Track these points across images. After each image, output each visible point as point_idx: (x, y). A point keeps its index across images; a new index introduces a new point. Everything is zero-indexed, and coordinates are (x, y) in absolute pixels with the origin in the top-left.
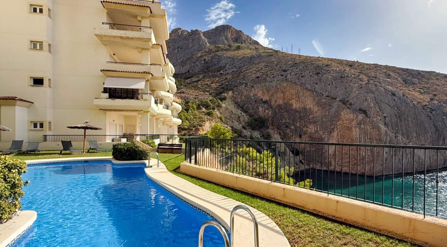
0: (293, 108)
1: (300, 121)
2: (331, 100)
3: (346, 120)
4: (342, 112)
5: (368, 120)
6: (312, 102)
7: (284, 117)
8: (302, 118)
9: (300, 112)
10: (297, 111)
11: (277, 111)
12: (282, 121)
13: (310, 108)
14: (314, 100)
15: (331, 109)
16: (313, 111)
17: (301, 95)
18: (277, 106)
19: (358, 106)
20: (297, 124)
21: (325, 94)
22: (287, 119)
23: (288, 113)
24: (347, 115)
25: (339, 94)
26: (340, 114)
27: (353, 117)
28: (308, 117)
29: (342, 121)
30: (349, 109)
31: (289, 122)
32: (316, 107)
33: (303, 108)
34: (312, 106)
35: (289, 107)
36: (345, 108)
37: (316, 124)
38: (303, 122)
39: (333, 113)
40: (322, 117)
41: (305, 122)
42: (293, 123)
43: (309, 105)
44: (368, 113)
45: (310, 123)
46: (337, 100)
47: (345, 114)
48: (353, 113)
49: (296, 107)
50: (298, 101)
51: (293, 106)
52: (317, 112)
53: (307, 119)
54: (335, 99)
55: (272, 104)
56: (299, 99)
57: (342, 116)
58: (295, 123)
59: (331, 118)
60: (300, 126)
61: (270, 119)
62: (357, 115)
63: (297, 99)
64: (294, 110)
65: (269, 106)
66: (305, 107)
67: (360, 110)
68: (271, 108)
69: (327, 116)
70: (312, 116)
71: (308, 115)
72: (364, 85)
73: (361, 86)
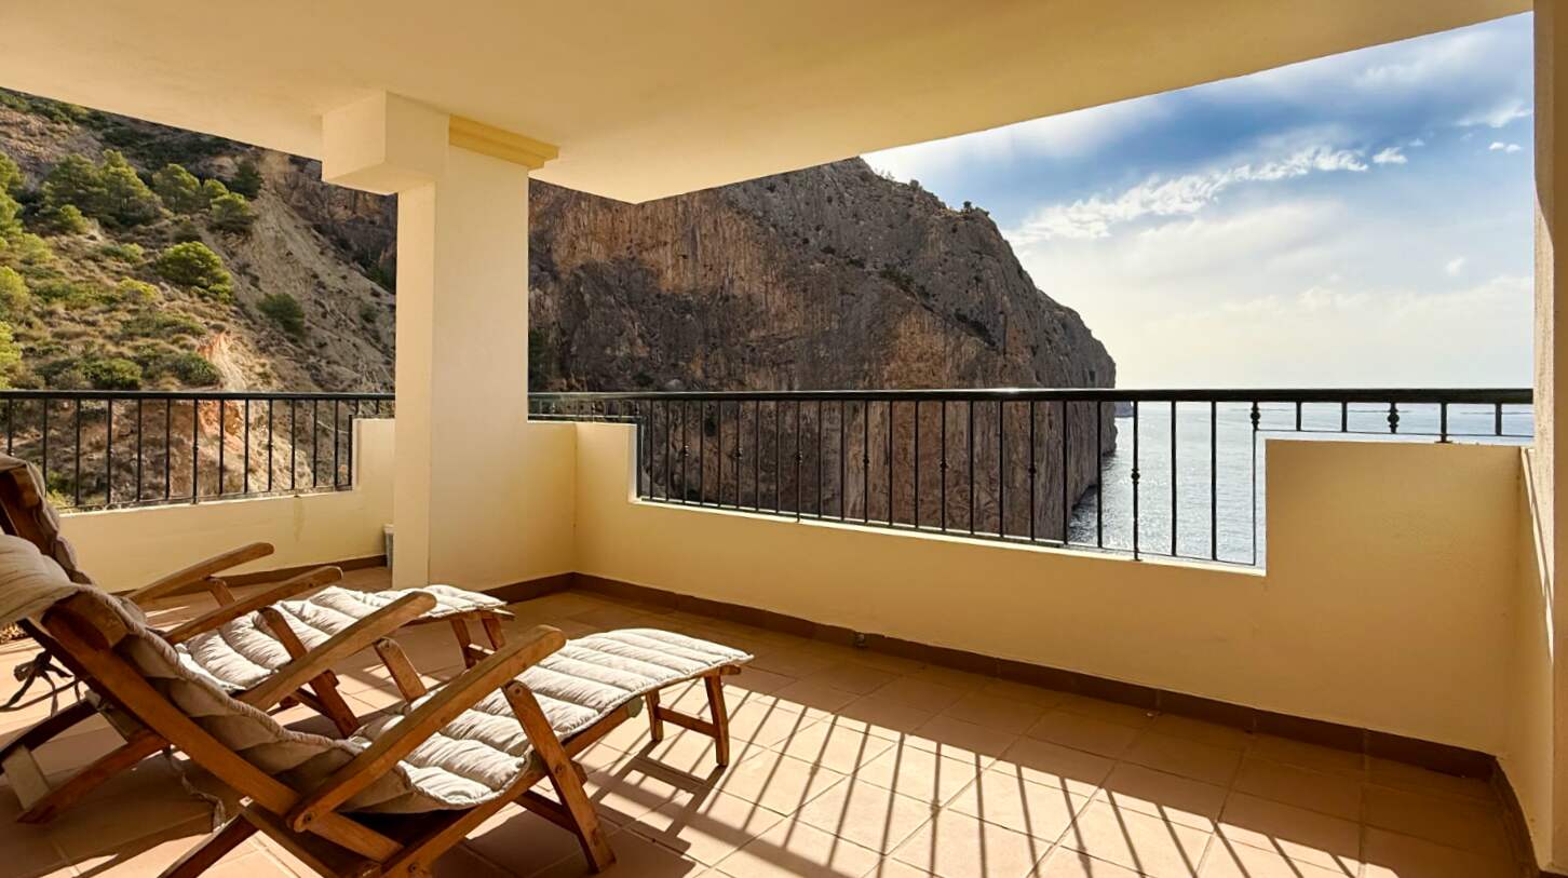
0: (664, 289)
1: (707, 356)
2: (847, 268)
3: (920, 358)
4: (903, 325)
5: (1000, 361)
6: (760, 267)
7: (621, 334)
8: (712, 340)
9: (703, 311)
10: (687, 308)
11: (587, 297)
12: (614, 350)
13: (749, 297)
14: (771, 258)
15: (850, 306)
16: (767, 311)
17: (704, 232)
18: (582, 275)
19: (952, 304)
20: (692, 366)
21: (812, 241)
22: (639, 341)
23: (640, 312)
24: (923, 338)
25: (871, 248)
26: (894, 332)
27: (946, 346)
28: (744, 336)
29: (900, 363)
30: (930, 313)
31: (644, 354)
32: (778, 293)
33: (713, 295)
34: (757, 288)
35: (645, 284)
36: (915, 308)
37: (785, 370)
38: (722, 360)
39: (863, 326)
40: (811, 342)
41: (729, 360)
42: (672, 361)
43: (742, 279)
44: (996, 334)
45: (756, 368)
46: (869, 267)
47: (912, 333)
48: (945, 332)
49: (677, 287)
50: (685, 257)
51: (662, 281)
52: (784, 314)
53: (738, 347)
54: (860, 264)
55: (555, 258)
56: (695, 248)
57: (903, 340)
58: (681, 363)
59: (856, 346)
60: (707, 377)
61: (552, 335)
62: (958, 338)
63: (687, 250)
64: (667, 298)
65: (542, 269)
66: (722, 288)
67: (962, 318)
68: (556, 278)
69: (833, 339)
70: (762, 334)
71: (743, 327)
72: (963, 223)
73: (951, 226)
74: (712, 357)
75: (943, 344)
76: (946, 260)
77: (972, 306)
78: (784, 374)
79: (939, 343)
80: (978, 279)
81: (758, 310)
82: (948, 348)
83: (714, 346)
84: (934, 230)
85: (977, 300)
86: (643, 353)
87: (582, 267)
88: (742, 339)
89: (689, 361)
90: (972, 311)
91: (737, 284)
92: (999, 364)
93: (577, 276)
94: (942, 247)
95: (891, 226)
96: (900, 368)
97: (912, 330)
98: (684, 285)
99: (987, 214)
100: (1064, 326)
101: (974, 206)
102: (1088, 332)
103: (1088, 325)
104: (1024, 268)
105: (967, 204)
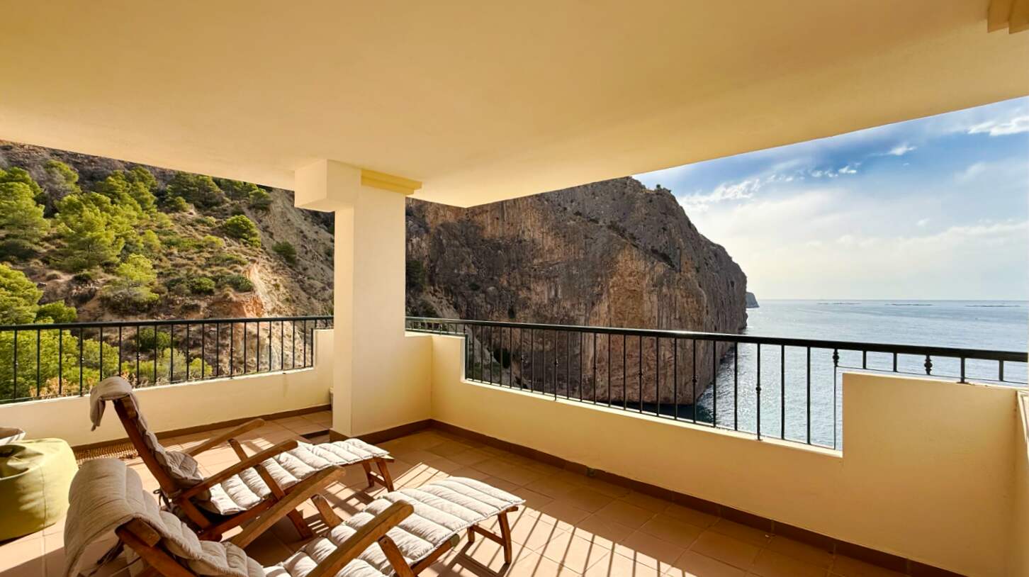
0: (486, 236)
1: (510, 274)
2: (589, 224)
3: (630, 275)
4: (620, 256)
5: (677, 276)
6: (540, 224)
7: (462, 262)
8: (512, 265)
9: (507, 249)
10: (499, 247)
11: (444, 241)
12: (459, 270)
13: (533, 241)
14: (545, 219)
15: (590, 245)
16: (543, 248)
17: (508, 205)
18: (442, 229)
19: (649, 244)
20: (502, 280)
21: (569, 209)
22: (473, 266)
23: (473, 249)
24: (632, 263)
25: (602, 212)
26: (615, 260)
27: (645, 268)
28: (530, 263)
29: (619, 277)
30: (636, 249)
31: (476, 273)
32: (549, 238)
33: (513, 240)
34: (538, 236)
35: (475, 234)
36: (628, 246)
37: (554, 282)
38: (518, 276)
39: (598, 255)
40: (568, 266)
41: (522, 276)
42: (490, 276)
44: (675, 261)
45: (537, 280)
46: (601, 223)
47: (626, 260)
48: (645, 259)
49: (493, 236)
50: (498, 219)
51: (484, 232)
52: (553, 250)
53: (527, 268)
54: (596, 221)
55: (427, 220)
56: (503, 215)
57: (621, 264)
58: (496, 278)
59: (593, 267)
60: (510, 285)
61: (425, 263)
62: (653, 263)
63: (498, 215)
64: (488, 242)
65: (420, 227)
66: (518, 236)
67: (654, 251)
68: (427, 231)
69: (580, 264)
70: (541, 261)
71: (530, 257)
72: (655, 197)
73: (649, 198)
74: (512, 274)
75: (644, 266)
76: (645, 219)
77: (660, 244)
78: (552, 284)
79: (641, 266)
80: (664, 229)
81: (538, 248)
82: (647, 269)
83: (514, 268)
84: (638, 201)
85: (664, 241)
86: (474, 271)
87: (442, 225)
88: (529, 264)
89: (499, 276)
90: (661, 247)
91: (526, 233)
92: (677, 278)
93: (439, 230)
94: (643, 211)
95: (614, 200)
96: (619, 280)
97: (626, 258)
98: (497, 234)
99: (670, 191)
100: (716, 255)
101: (662, 187)
102: (730, 258)
103: (730, 254)
104: (692, 222)
105: (658, 186)
